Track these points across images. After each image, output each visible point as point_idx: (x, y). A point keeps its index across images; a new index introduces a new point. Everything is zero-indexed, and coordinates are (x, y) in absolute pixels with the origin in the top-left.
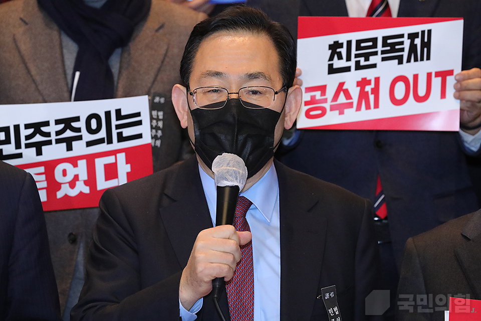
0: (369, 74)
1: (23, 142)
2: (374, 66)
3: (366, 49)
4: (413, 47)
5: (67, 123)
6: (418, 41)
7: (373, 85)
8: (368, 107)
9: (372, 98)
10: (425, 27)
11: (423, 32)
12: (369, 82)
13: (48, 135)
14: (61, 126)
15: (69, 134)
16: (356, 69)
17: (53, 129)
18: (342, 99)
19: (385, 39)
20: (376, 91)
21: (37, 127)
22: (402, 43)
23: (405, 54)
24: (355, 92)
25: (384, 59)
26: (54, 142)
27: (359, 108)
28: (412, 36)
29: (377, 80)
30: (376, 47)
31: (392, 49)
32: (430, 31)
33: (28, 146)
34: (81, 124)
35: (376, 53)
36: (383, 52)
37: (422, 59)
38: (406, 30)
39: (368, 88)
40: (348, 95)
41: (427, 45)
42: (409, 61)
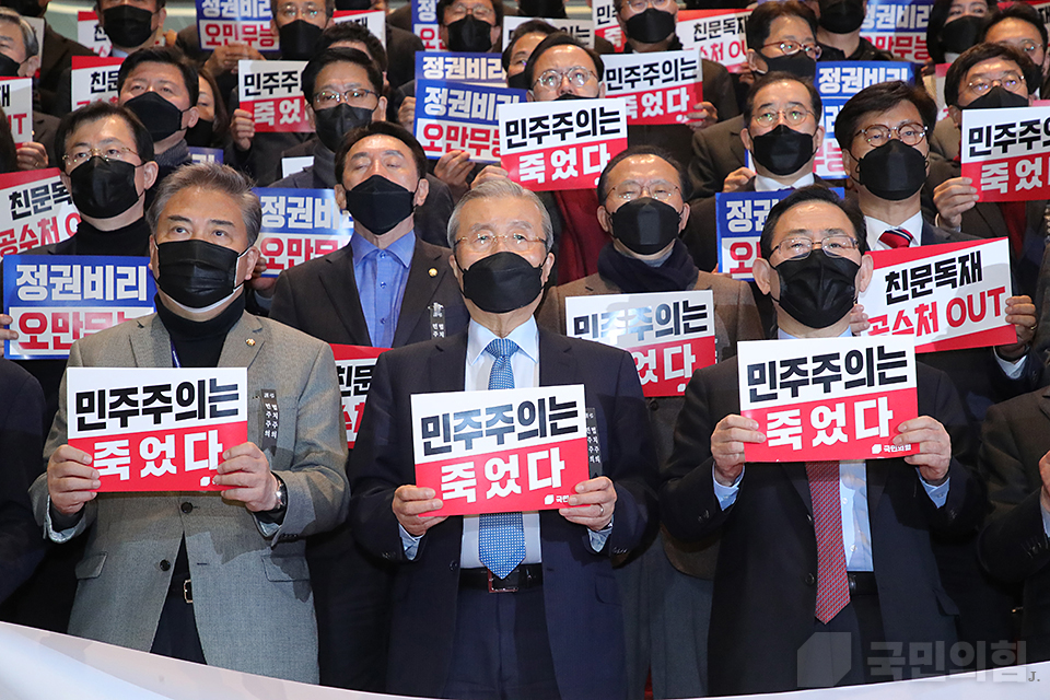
0: (926, 300)
2: (930, 292)
3: (920, 277)
4: (964, 270)
6: (968, 264)
7: (930, 311)
8: (928, 332)
9: (931, 322)
10: (974, 249)
11: (972, 254)
12: (927, 308)
16: (913, 297)
18: (903, 326)
20: (934, 315)
22: (954, 267)
23: (958, 277)
24: (914, 319)
25: (938, 285)
27: (919, 334)
28: (963, 260)
29: (934, 304)
30: (930, 274)
31: (945, 274)
32: (978, 253)
35: (930, 280)
36: (937, 278)
37: (974, 281)
38: (957, 254)
39: (926, 314)
40: (908, 323)
41: (977, 266)
42: (962, 284)
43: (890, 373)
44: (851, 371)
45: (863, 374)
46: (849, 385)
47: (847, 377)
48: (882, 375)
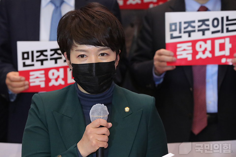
43: (231, 28)
44: (214, 26)
45: (219, 28)
46: (213, 33)
47: (212, 29)
48: (227, 29)
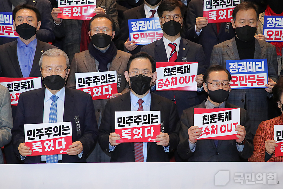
1: (85, 82)
5: (96, 77)
13: (91, 80)
14: (95, 78)
15: (96, 80)
17: (93, 79)
19: (178, 68)
21: (89, 78)
26: (93, 82)
33: (86, 83)
34: (100, 78)
